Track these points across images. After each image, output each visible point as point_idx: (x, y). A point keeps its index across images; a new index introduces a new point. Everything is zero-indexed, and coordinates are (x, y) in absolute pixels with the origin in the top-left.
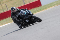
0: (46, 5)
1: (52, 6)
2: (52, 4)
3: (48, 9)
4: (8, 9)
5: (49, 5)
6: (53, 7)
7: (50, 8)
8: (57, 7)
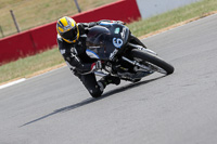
0: (157, 17)
1: (179, 21)
2: (179, 11)
3: (163, 31)
4: (20, 29)
5: (166, 15)
6: (182, 24)
7: (171, 28)
8: (197, 22)
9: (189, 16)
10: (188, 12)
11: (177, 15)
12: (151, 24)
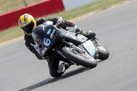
9: (96, 9)
10: (95, 6)
11: (87, 8)
12: (71, 14)
